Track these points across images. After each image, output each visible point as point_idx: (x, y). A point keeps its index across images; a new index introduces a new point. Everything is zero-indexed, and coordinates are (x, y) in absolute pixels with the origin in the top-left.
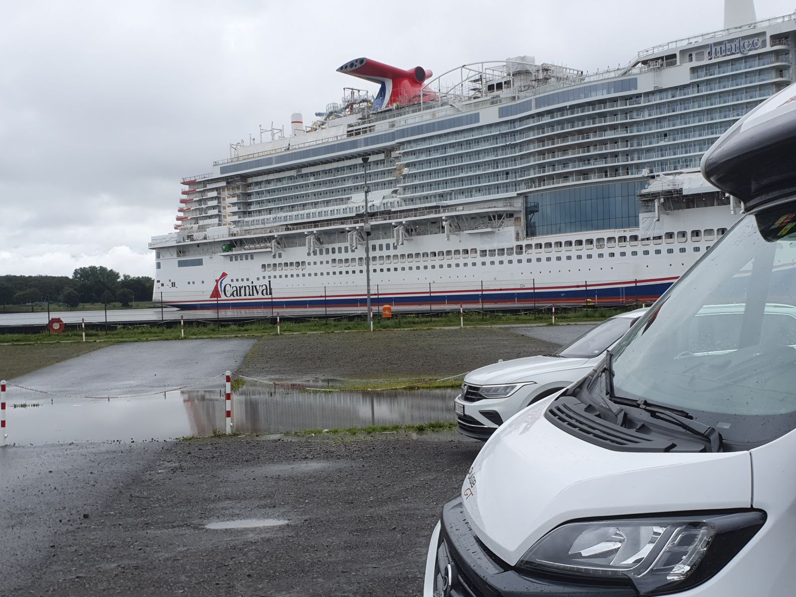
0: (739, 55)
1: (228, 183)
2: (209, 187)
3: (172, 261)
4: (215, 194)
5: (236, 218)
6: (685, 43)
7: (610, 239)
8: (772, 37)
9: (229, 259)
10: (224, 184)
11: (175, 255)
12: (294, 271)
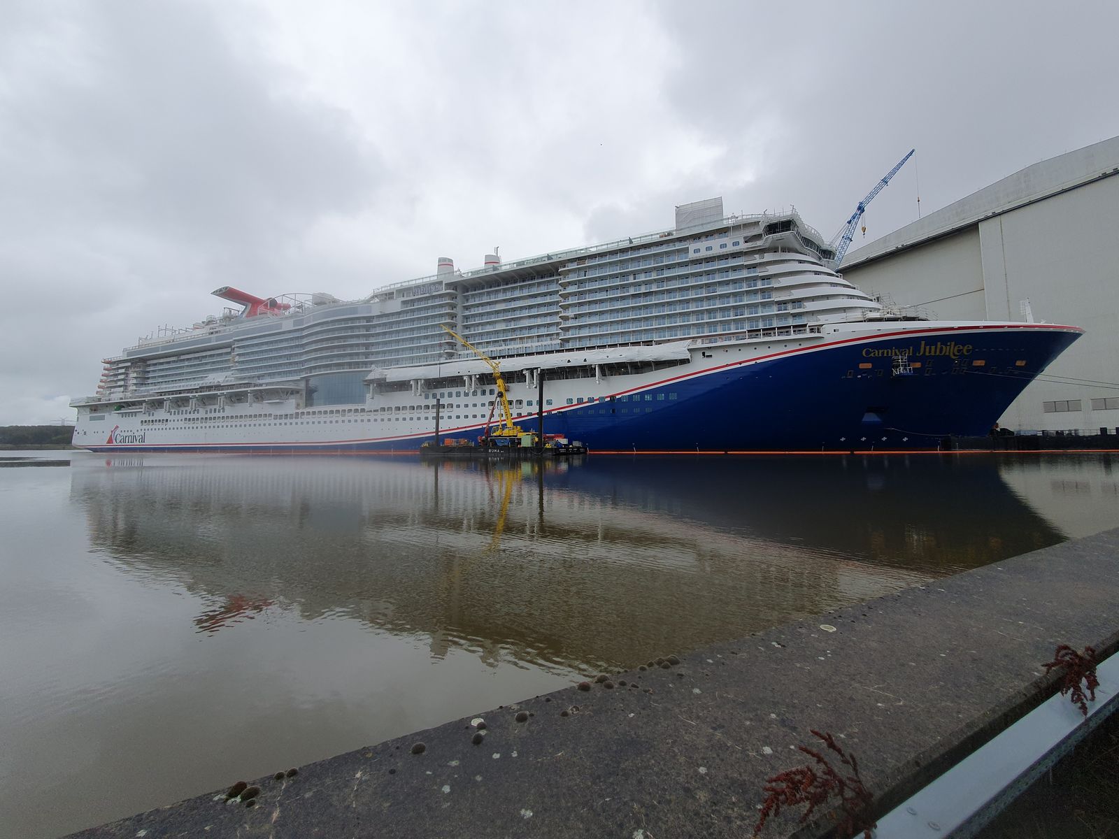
0: (428, 295)
1: (132, 364)
2: (120, 365)
3: (87, 415)
4: (123, 371)
5: (134, 388)
6: (399, 285)
7: (350, 411)
8: (446, 284)
9: (121, 415)
10: (129, 364)
11: (89, 413)
12: (160, 426)
